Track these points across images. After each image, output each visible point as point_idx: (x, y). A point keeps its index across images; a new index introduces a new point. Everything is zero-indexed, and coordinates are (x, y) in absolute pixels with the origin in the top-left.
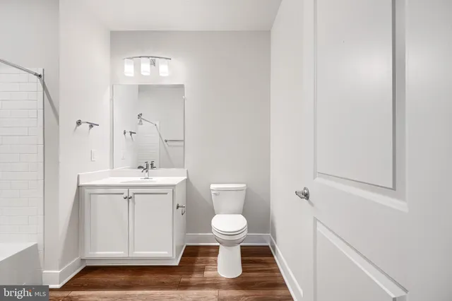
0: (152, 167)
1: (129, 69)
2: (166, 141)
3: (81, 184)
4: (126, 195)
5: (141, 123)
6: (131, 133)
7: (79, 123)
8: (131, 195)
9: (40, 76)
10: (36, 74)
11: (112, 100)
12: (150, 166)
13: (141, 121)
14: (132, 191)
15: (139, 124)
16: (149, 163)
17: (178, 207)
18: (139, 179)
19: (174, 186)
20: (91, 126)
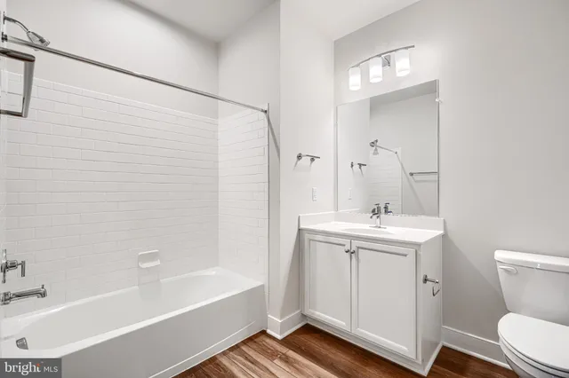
0: (386, 212)
1: (354, 81)
2: (412, 174)
3: (302, 227)
4: (347, 247)
5: (376, 153)
6: (360, 165)
7: (299, 157)
8: (354, 248)
9: (266, 111)
10: (262, 111)
11: (336, 125)
12: (383, 210)
13: (376, 150)
14: (356, 243)
15: (374, 154)
16: (382, 206)
17: (426, 280)
18: (367, 227)
19: (419, 245)
20: (313, 160)
